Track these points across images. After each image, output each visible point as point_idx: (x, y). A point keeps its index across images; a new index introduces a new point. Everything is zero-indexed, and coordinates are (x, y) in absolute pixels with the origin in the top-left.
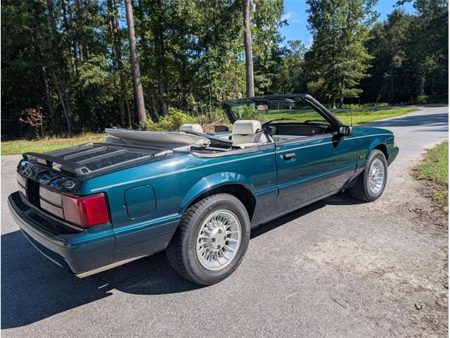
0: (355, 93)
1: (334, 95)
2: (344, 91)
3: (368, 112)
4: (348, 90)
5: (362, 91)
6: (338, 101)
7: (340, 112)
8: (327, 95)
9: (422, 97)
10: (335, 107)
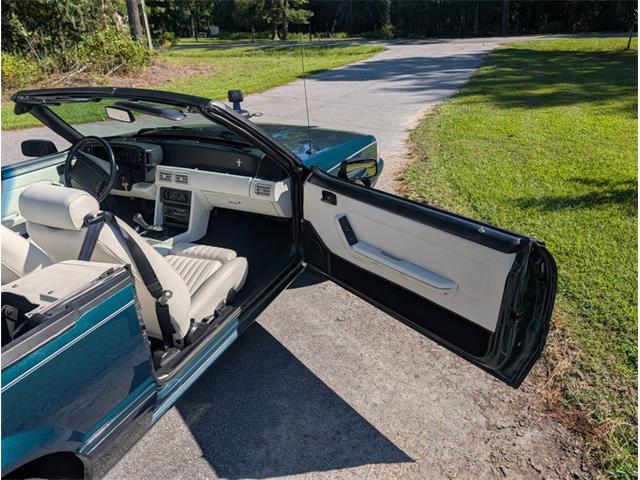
0: (303, 16)
1: (274, 19)
2: (289, 12)
3: (323, 51)
4: (293, 12)
5: (312, 14)
6: (280, 28)
7: (283, 49)
8: (264, 18)
9: (388, 27)
10: (277, 38)
